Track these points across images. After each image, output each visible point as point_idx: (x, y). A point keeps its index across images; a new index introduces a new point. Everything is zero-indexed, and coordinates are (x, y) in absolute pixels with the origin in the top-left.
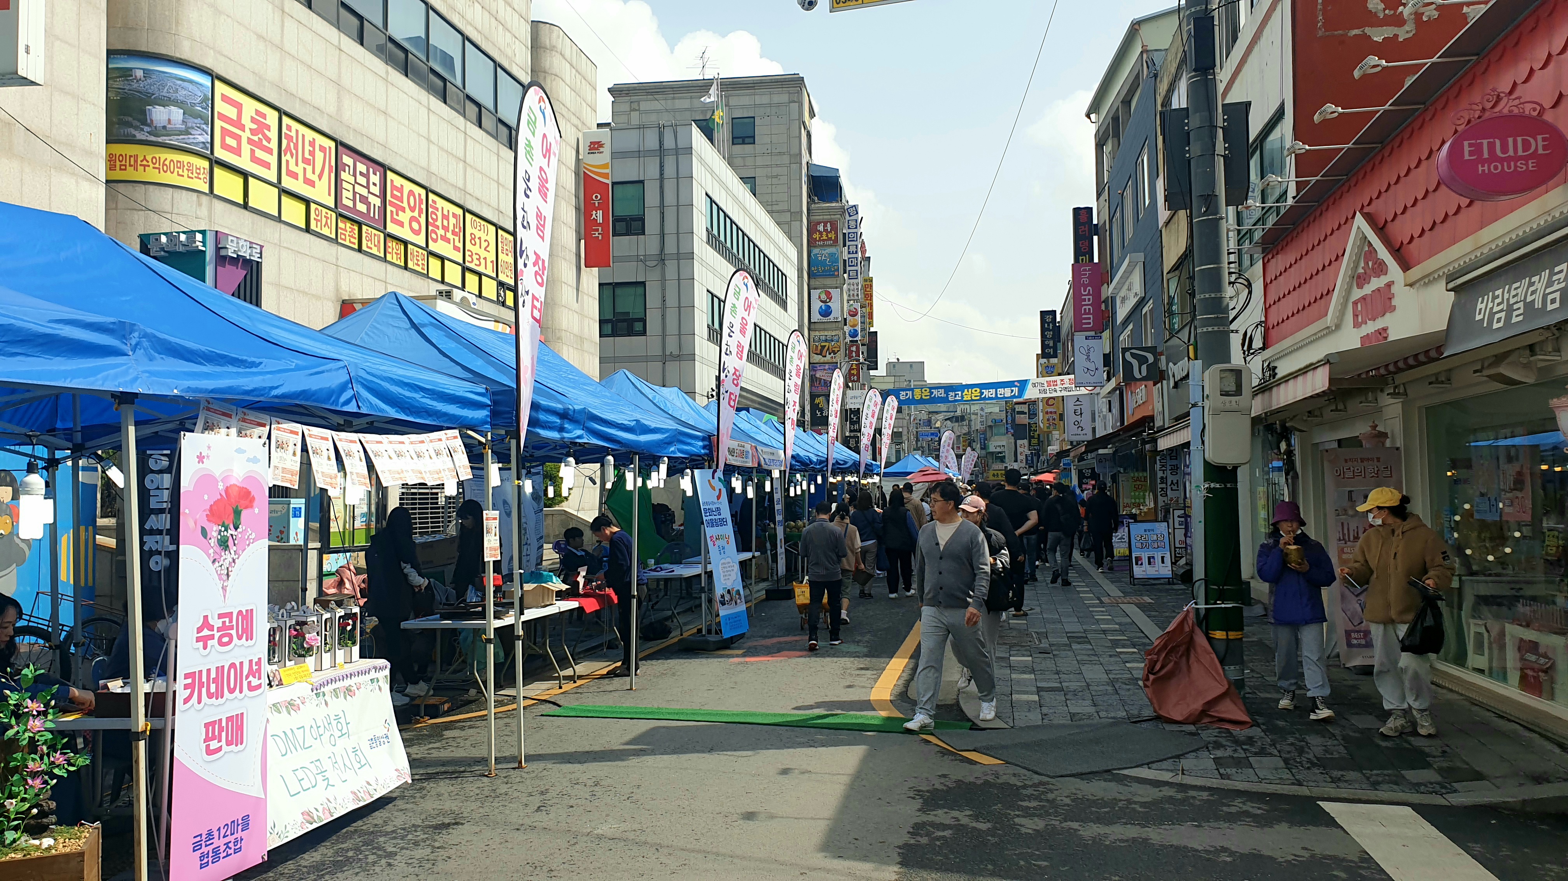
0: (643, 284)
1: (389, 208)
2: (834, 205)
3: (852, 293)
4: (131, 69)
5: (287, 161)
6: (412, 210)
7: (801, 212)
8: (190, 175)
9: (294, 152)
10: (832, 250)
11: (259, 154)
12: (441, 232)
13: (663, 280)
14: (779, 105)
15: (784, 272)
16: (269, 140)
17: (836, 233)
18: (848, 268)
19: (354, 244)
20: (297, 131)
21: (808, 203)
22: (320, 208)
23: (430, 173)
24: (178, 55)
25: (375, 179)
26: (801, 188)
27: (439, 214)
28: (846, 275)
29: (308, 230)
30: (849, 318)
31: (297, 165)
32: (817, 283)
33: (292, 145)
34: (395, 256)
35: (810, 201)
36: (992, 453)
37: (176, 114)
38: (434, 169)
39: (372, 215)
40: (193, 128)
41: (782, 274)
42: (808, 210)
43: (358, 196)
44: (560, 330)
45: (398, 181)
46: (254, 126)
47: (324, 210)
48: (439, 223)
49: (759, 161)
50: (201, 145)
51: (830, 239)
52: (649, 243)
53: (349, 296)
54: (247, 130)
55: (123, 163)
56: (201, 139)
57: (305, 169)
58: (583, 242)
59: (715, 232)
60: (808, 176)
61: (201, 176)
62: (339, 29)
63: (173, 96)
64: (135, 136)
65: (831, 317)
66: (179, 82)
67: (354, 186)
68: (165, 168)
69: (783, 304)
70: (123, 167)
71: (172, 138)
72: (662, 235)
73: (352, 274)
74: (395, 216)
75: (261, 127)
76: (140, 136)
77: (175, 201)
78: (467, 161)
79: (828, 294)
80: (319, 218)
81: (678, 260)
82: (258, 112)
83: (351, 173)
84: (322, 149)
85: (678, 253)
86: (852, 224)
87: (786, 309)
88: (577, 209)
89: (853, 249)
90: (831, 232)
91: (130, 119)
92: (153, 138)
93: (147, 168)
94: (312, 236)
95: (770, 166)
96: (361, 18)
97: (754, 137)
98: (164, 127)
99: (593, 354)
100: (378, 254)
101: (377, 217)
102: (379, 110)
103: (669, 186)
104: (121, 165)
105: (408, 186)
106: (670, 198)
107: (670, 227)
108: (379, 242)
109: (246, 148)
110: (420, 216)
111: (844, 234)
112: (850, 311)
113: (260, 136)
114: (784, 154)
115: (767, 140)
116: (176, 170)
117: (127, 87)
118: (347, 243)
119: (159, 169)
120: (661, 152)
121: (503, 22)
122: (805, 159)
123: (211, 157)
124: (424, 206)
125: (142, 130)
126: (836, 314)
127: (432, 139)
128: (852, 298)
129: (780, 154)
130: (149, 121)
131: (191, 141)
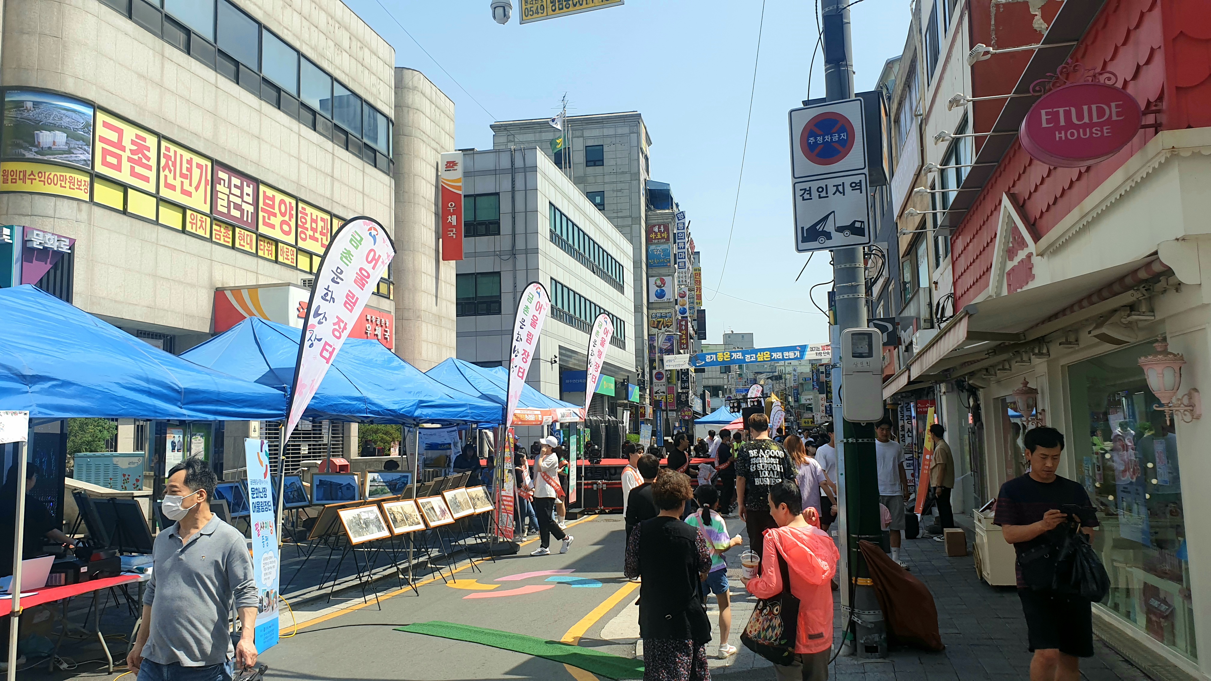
0: (499, 273)
1: (261, 214)
2: (667, 211)
3: (681, 279)
4: (23, 102)
5: (166, 176)
6: (283, 215)
7: (640, 217)
8: (72, 187)
9: (172, 168)
10: (665, 246)
11: (138, 169)
12: (310, 233)
13: (515, 270)
14: (622, 135)
15: (622, 263)
16: (148, 159)
17: (668, 233)
18: (678, 260)
19: (229, 242)
20: (175, 152)
21: (646, 210)
22: (195, 214)
23: (299, 185)
24: (63, 90)
25: (249, 190)
26: (640, 199)
27: (309, 219)
28: (676, 266)
29: (184, 231)
30: (679, 299)
31: (175, 179)
32: (654, 272)
33: (170, 163)
34: (266, 252)
35: (648, 209)
36: (804, 405)
37: (61, 138)
38: (304, 182)
39: (245, 219)
40: (75, 149)
41: (620, 265)
42: (646, 215)
43: (232, 204)
44: (419, 310)
45: (270, 192)
46: (134, 148)
47: (199, 216)
48: (308, 225)
49: (607, 179)
50: (83, 162)
51: (663, 238)
52: (503, 242)
53: (222, 284)
54: (127, 150)
55: (14, 177)
56: (82, 157)
57: (182, 182)
58: (441, 240)
59: (558, 232)
60: (646, 189)
61: (82, 187)
62: (216, 71)
63: (58, 123)
64: (24, 155)
65: (665, 298)
66: (63, 112)
67: (228, 196)
68: (49, 181)
69: (620, 288)
70: (14, 181)
71: (56, 156)
72: (514, 235)
73: (225, 267)
74: (267, 220)
75: (141, 148)
76: (28, 155)
77: (57, 207)
78: (335, 176)
79: (663, 281)
80: (195, 221)
81: (526, 254)
82: (137, 136)
83: (226, 185)
84: (199, 166)
85: (526, 249)
86: (681, 226)
87: (623, 293)
88: (436, 214)
89: (681, 245)
90: (664, 232)
91: (21, 142)
92: (39, 157)
93: (34, 181)
94: (187, 237)
95: (616, 182)
96: (237, 63)
97: (603, 160)
98: (50, 148)
99: (450, 329)
100: (250, 250)
101: (250, 221)
102: (253, 135)
103: (519, 197)
104: (12, 179)
105: (279, 197)
106: (520, 206)
107: (520, 228)
108: (251, 241)
109: (126, 166)
110: (290, 220)
111: (674, 234)
112: (680, 293)
113: (140, 155)
114: (626, 173)
115: (613, 162)
116: (59, 182)
117: (19, 116)
118: (222, 242)
119: (44, 182)
120: (513, 170)
121: (369, 67)
122: (643, 176)
123: (92, 172)
124: (294, 212)
125: (31, 150)
126: (669, 296)
127: (302, 158)
128: (681, 283)
129: (623, 173)
130: (36, 143)
131: (73, 159)
